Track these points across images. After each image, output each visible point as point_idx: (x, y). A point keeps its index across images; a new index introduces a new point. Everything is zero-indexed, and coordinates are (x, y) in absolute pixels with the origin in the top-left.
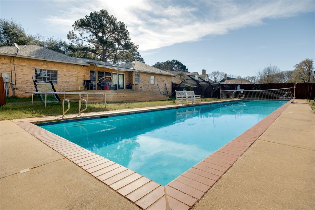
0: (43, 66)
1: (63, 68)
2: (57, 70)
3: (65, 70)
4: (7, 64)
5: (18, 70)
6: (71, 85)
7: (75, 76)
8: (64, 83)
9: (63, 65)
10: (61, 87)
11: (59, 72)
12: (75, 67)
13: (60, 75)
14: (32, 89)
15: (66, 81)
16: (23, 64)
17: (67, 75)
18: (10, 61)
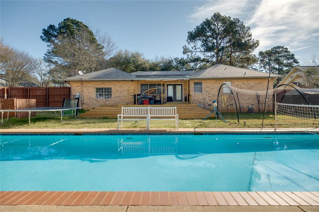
0: (101, 85)
1: (116, 84)
2: (111, 87)
3: (117, 87)
4: (79, 86)
5: (85, 90)
6: (122, 99)
7: (126, 91)
8: (116, 98)
9: (116, 82)
10: (114, 102)
11: (112, 89)
12: (126, 82)
13: (113, 91)
14: (93, 103)
15: (118, 96)
16: (88, 85)
17: (119, 90)
18: (81, 84)
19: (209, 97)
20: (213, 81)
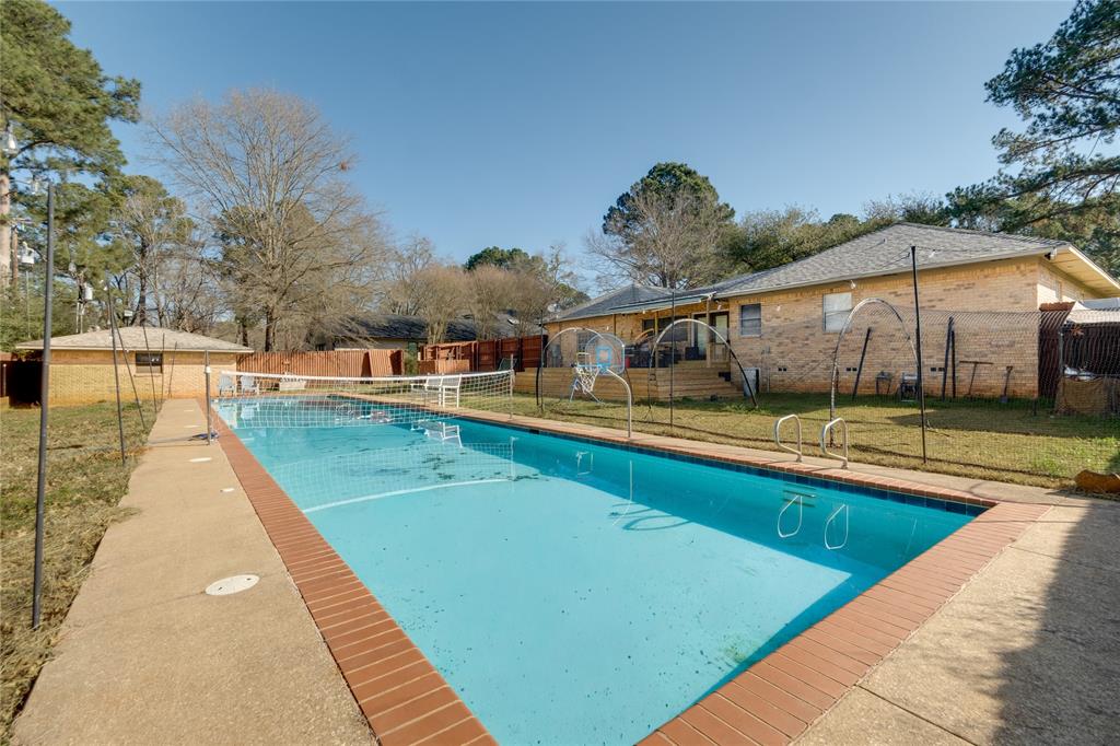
19: (780, 344)
20: (790, 296)
